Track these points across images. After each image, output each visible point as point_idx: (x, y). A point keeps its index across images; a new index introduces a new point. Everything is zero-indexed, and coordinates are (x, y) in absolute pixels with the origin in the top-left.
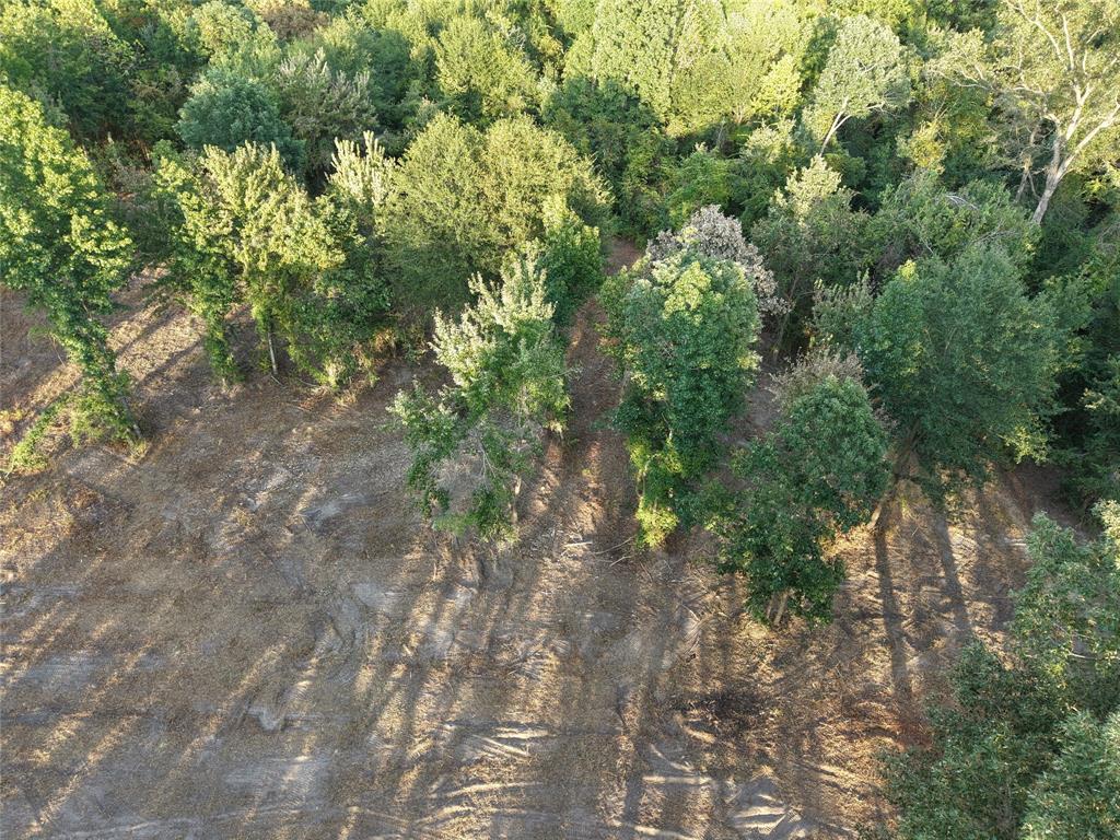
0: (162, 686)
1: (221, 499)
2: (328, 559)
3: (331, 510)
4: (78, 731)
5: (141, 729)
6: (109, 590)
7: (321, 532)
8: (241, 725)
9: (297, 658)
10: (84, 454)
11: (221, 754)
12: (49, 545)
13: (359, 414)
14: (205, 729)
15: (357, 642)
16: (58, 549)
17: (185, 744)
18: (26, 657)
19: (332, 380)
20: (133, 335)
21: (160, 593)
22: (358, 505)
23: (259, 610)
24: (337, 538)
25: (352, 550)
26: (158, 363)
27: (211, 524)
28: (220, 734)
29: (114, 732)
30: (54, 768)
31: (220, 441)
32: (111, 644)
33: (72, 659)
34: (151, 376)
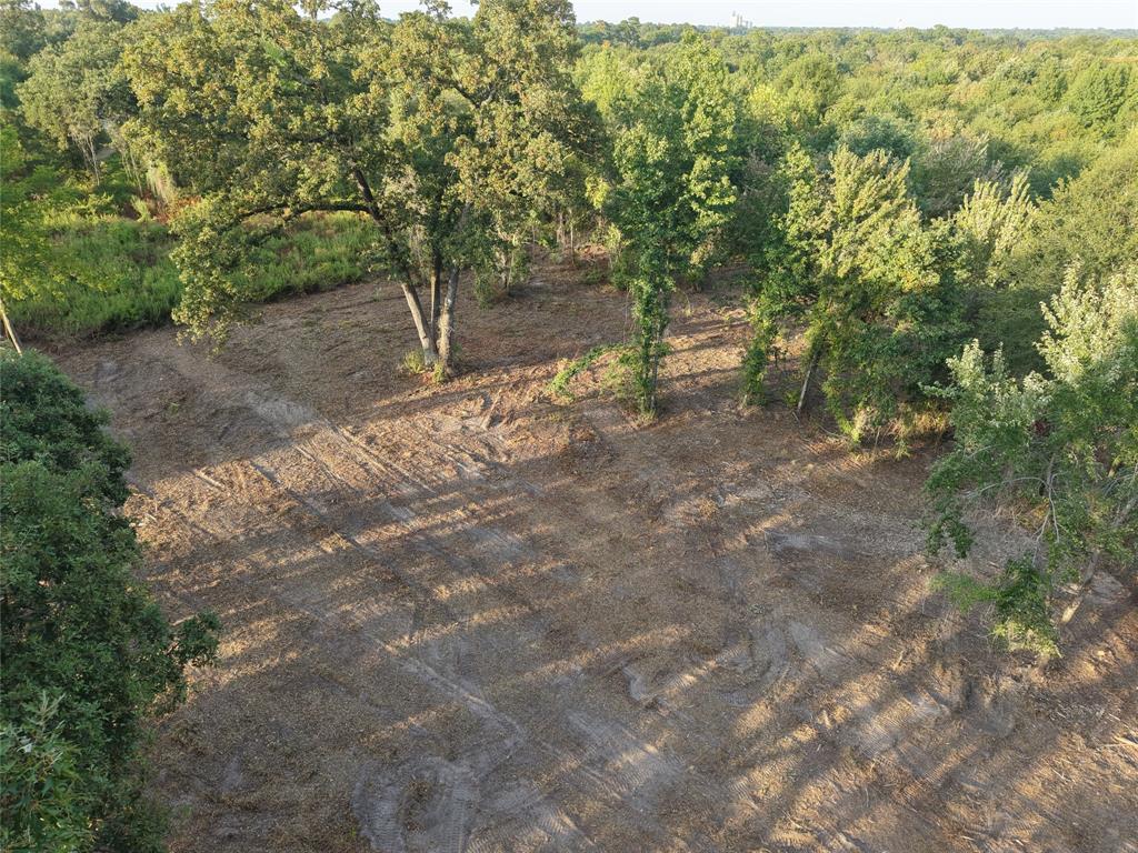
0: (562, 599)
1: (694, 483)
2: (773, 583)
3: (799, 542)
4: (479, 592)
5: (524, 621)
6: (566, 504)
7: (778, 555)
8: (610, 676)
9: (696, 650)
10: (602, 406)
11: (578, 689)
12: (542, 453)
13: (870, 476)
14: (577, 657)
15: (768, 675)
16: (546, 458)
17: (550, 658)
18: (479, 517)
19: (856, 434)
20: (686, 346)
21: (606, 527)
22: (832, 552)
23: (680, 587)
24: (794, 569)
25: (805, 588)
26: (694, 370)
27: (674, 499)
28: (587, 670)
29: (504, 610)
30: (446, 607)
31: (717, 441)
32: (543, 542)
33: (509, 537)
34: (683, 377)
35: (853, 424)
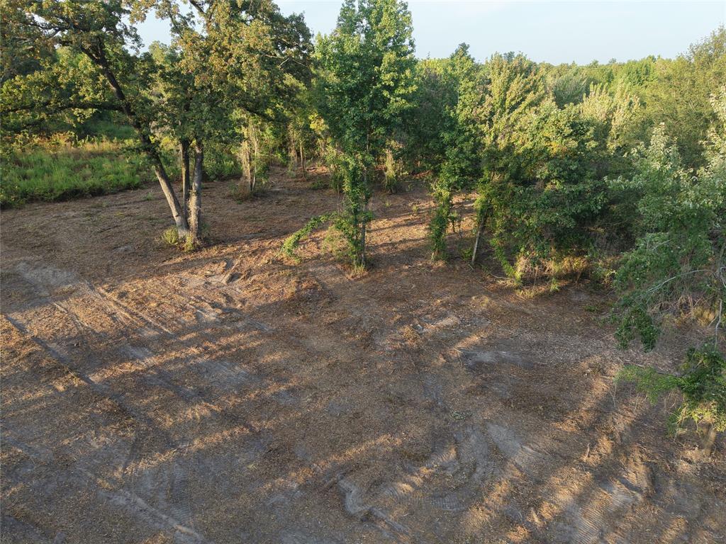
0: (282, 419)
1: (398, 317)
2: (469, 392)
3: (487, 357)
4: (203, 418)
5: (244, 443)
6: (291, 339)
7: (471, 369)
8: (326, 491)
10: (324, 265)
11: (293, 507)
12: (273, 299)
13: (533, 306)
14: (294, 474)
15: (476, 476)
16: (276, 303)
17: (271, 477)
18: (211, 353)
19: (518, 275)
20: (386, 226)
21: (325, 354)
22: (514, 363)
23: (391, 401)
24: (485, 380)
25: (496, 394)
26: (394, 240)
27: (381, 328)
28: (303, 487)
29: (225, 433)
30: (167, 434)
31: (414, 286)
32: (268, 370)
33: (236, 368)
34: (385, 244)
35: (515, 269)
